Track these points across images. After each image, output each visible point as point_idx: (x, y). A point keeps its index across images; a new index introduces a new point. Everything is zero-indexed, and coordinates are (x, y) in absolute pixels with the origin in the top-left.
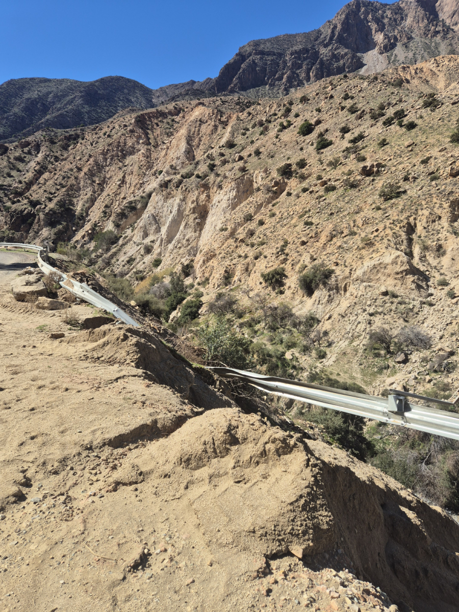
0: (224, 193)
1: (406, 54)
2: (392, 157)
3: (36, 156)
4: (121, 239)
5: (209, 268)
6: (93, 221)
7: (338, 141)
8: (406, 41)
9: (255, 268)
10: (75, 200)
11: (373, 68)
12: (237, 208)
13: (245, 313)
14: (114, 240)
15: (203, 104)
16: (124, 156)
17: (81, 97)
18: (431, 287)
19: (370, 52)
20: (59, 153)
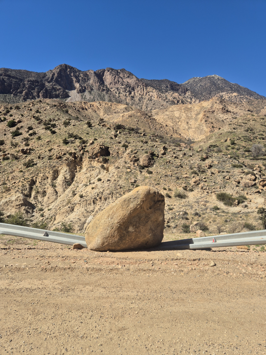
1: (90, 96)
2: (39, 146)
7: (25, 134)
8: (90, 90)
11: (74, 99)
18: (35, 212)
19: (73, 91)
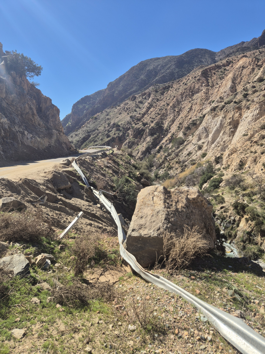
0: (250, 112)
3: (148, 100)
4: (186, 142)
5: (231, 159)
6: (172, 132)
9: (260, 160)
10: (164, 121)
12: (257, 121)
13: (248, 188)
14: (182, 142)
15: (246, 56)
16: (193, 95)
17: (175, 64)
20: (159, 96)
